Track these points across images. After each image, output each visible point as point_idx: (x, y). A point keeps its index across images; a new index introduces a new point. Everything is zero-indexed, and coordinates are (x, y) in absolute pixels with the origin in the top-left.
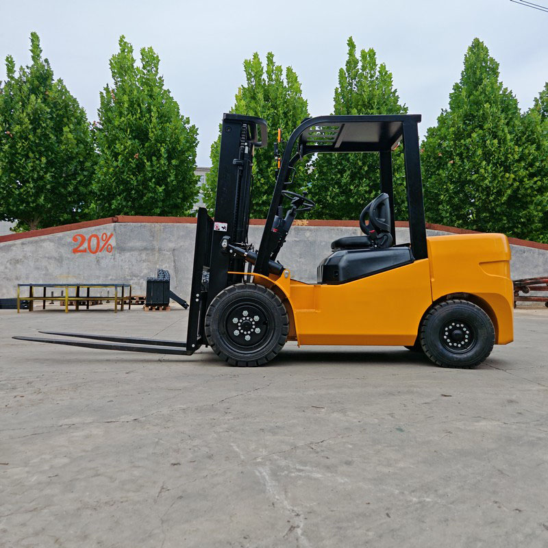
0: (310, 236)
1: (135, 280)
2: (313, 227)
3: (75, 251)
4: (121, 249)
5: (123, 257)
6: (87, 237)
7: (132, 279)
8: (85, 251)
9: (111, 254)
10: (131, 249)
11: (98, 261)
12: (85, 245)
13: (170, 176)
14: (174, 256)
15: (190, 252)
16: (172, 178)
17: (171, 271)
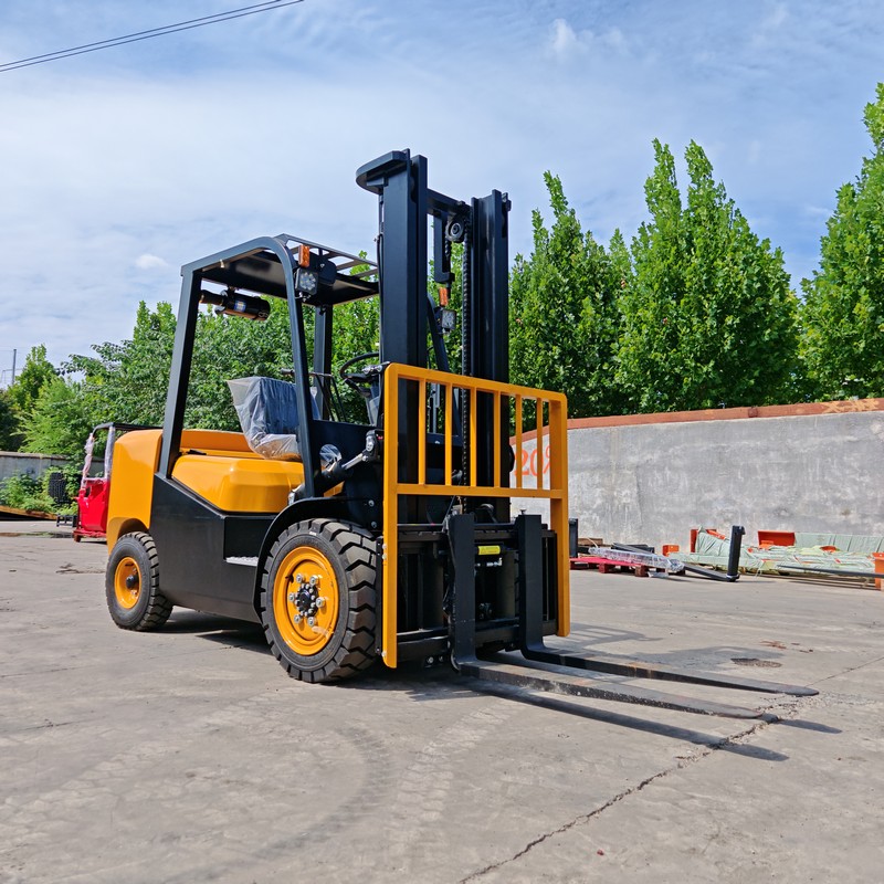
0: (881, 431)
1: (586, 514)
5: (571, 481)
6: (529, 453)
7: (582, 514)
8: (527, 472)
10: (581, 468)
12: (528, 465)
13: (723, 345)
14: (638, 477)
15: (660, 469)
16: (727, 347)
17: (634, 501)
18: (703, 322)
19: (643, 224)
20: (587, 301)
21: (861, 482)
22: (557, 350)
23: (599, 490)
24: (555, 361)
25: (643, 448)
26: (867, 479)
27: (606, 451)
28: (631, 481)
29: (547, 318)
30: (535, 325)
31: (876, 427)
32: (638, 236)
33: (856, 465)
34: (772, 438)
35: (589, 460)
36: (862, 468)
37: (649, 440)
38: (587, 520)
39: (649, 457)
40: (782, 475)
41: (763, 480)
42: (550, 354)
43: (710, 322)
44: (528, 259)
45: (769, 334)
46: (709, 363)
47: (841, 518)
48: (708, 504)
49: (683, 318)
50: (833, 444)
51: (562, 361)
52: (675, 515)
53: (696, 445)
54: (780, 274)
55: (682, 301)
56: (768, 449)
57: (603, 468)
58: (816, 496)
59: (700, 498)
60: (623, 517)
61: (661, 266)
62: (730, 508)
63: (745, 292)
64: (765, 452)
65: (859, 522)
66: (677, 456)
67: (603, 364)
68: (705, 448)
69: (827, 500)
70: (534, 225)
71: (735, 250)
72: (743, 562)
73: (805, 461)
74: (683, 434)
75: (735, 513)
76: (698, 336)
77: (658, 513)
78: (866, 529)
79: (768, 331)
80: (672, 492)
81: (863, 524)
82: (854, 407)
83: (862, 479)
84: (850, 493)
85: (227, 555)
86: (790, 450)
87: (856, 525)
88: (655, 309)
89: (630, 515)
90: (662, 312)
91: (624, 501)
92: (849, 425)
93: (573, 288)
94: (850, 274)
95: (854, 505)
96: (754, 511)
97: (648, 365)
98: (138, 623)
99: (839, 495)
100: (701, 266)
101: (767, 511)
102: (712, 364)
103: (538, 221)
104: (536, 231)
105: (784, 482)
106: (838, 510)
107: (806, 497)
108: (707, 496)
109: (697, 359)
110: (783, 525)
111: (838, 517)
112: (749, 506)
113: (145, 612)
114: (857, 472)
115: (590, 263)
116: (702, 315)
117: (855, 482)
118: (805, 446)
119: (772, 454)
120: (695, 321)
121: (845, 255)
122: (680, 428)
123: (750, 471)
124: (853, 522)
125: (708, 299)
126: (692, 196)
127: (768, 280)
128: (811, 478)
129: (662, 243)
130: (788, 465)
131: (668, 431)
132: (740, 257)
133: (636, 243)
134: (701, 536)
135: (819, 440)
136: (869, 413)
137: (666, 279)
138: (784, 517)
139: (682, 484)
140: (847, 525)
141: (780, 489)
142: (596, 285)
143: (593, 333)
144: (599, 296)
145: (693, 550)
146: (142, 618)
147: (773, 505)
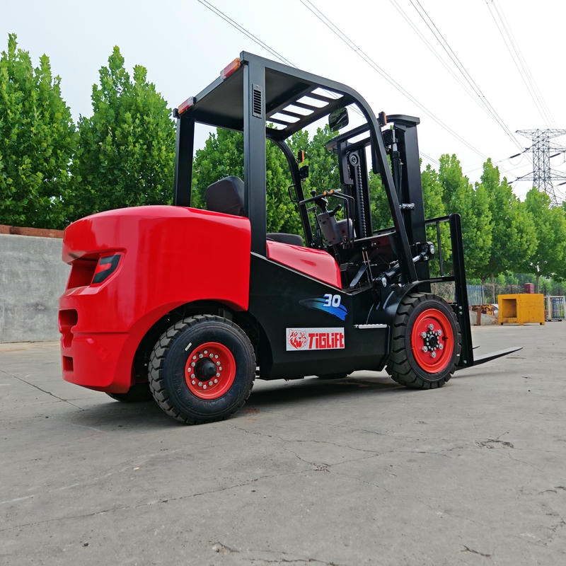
34: (32, 252)
40: (40, 279)
41: (24, 283)
56: (29, 260)
64: (27, 261)
86: (46, 262)
96: (15, 306)
101: (28, 305)
105: (41, 285)
107: (57, 295)
110: (40, 316)
112: (10, 300)
119: (31, 263)
123: (13, 275)
130: (46, 272)
138: (40, 310)
141: (37, 289)
147: (32, 301)
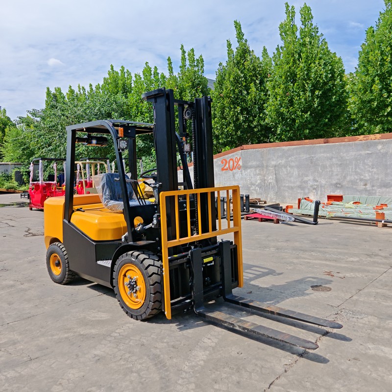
0: (382, 149)
1: (253, 187)
2: (385, 140)
3: (223, 169)
4: (246, 167)
5: (246, 172)
6: (228, 160)
7: (251, 187)
8: (227, 169)
9: (240, 170)
10: (251, 167)
11: (234, 176)
12: (227, 166)
13: (314, 104)
14: (275, 170)
15: (285, 167)
16: (316, 105)
17: (274, 181)
18: (305, 94)
19: (278, 46)
20: (252, 85)
21: (372, 171)
22: (239, 108)
23: (258, 176)
24: (238, 114)
25: (278, 157)
26: (375, 170)
27: (262, 159)
28: (272, 172)
29: (234, 93)
30: (229, 97)
31: (380, 147)
32: (276, 52)
33: (370, 164)
34: (334, 153)
35: (254, 163)
36: (373, 165)
37: (280, 154)
38: (254, 190)
39: (280, 161)
40: (338, 169)
41: (330, 171)
42: (236, 110)
43: (308, 94)
44: (225, 64)
45: (335, 98)
46: (307, 113)
47: (363, 187)
48: (306, 182)
49: (296, 92)
50: (360, 155)
51: (242, 113)
52: (292, 187)
53: (301, 156)
54: (340, 69)
55: (296, 84)
56: (332, 157)
57: (260, 166)
58: (353, 178)
59: (303, 179)
60: (269, 188)
61: (286, 67)
62: (316, 183)
63: (324, 79)
64: (331, 159)
65: (371, 188)
66: (293, 161)
67: (260, 114)
68: (305, 157)
69: (357, 179)
70: (228, 47)
71: (320, 59)
72: (320, 213)
73: (348, 162)
74: (295, 151)
75: (318, 186)
76: (303, 100)
77: (285, 186)
78: (374, 192)
79: (334, 97)
80: (290, 177)
81: (372, 190)
82: (370, 138)
83: (373, 170)
84: (367, 176)
85: (97, 260)
86: (342, 158)
87: (369, 190)
88: (283, 88)
89: (272, 187)
90: (286, 89)
91: (270, 181)
92: (368, 146)
93: (245, 78)
94: (371, 70)
95: (369, 182)
96: (326, 185)
97: (280, 115)
98: (62, 282)
99: (362, 177)
100: (304, 67)
101: (332, 184)
102: (309, 113)
103: (229, 45)
104: (228, 50)
105: (339, 172)
106: (362, 184)
107: (348, 178)
108: (306, 179)
109: (302, 111)
110: (338, 191)
111: (362, 187)
112: (323, 182)
113: (65, 278)
114: (370, 167)
115: (253, 66)
116: (304, 91)
117: (369, 171)
118: (348, 155)
119: (334, 160)
120: (301, 93)
121: (369, 61)
122: (294, 149)
123: (324, 167)
124: (368, 189)
125: (307, 83)
126: (302, 31)
127: (335, 72)
128: (350, 170)
129: (287, 56)
130: (341, 164)
131: (288, 150)
132: (322, 62)
133: (274, 56)
134: (303, 201)
135: (354, 153)
136: (377, 140)
137: (288, 74)
138: (338, 187)
139: (295, 173)
140: (366, 190)
141: (337, 175)
142: (257, 77)
143: (255, 100)
144: (258, 82)
145: (299, 208)
146: (63, 280)
147: (334, 182)
